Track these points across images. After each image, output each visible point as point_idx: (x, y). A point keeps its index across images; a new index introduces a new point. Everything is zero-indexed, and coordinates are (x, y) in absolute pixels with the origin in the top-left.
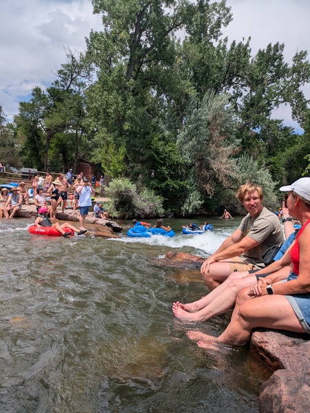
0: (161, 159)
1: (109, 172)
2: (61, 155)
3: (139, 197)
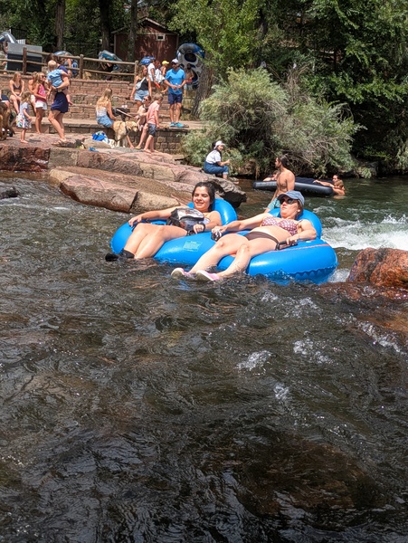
0: (353, 18)
1: (216, 54)
2: (97, 10)
3: (290, 120)
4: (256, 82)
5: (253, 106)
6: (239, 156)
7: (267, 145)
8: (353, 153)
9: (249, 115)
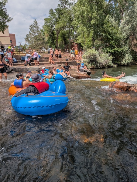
2: (63, 41)
3: (100, 57)
4: (93, 51)
5: (92, 56)
6: (90, 65)
7: (95, 62)
8: (113, 62)
9: (92, 57)
